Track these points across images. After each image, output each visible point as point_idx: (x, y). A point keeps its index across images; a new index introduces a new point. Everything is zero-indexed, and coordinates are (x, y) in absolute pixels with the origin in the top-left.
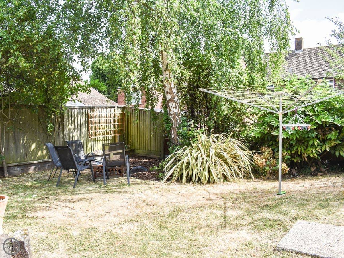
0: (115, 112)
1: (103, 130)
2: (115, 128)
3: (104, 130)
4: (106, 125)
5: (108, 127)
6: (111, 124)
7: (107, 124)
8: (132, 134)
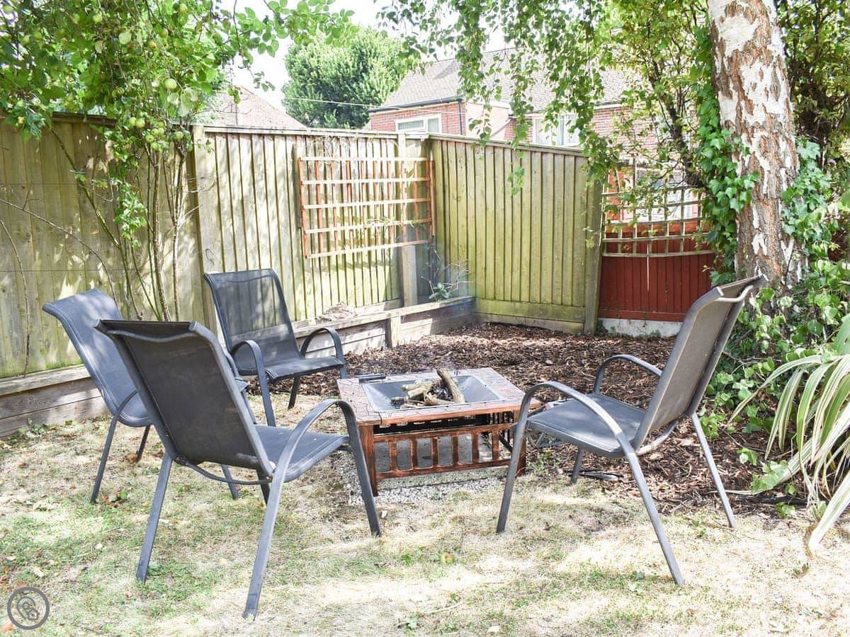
0: (396, 154)
1: (354, 227)
2: (398, 218)
3: (359, 227)
4: (368, 207)
5: (372, 214)
6: (386, 203)
7: (372, 203)
8: (463, 239)
